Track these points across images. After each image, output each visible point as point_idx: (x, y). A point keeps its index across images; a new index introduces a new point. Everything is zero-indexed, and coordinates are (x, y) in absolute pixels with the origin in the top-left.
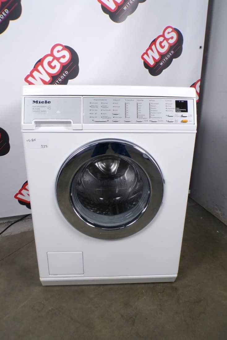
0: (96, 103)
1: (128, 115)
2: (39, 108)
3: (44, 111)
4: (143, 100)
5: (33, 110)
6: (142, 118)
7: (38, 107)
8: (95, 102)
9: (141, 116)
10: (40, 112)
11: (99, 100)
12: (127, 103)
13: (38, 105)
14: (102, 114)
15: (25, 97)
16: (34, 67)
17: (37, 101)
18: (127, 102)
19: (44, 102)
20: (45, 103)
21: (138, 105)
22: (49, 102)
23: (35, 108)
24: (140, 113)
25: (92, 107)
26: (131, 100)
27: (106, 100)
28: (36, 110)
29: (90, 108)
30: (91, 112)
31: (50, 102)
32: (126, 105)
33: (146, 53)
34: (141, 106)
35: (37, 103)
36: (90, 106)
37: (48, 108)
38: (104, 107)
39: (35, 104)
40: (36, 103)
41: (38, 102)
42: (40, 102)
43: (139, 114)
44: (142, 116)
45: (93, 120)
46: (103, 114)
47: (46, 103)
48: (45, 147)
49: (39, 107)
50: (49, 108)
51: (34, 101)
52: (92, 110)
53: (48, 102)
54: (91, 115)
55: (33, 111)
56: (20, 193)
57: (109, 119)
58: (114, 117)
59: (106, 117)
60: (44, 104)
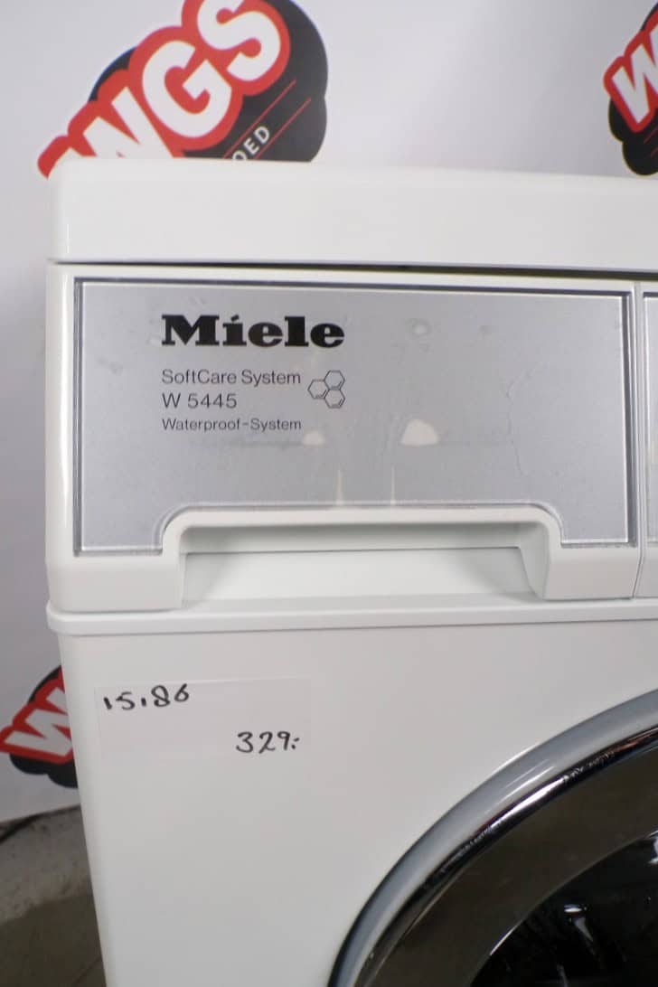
2: (224, 388)
3: (278, 425)
5: (172, 413)
7: (219, 379)
10: (245, 431)
13: (219, 357)
15: (79, 280)
16: (94, 96)
17: (207, 324)
19: (275, 330)
20: (285, 338)
22: (328, 335)
23: (184, 389)
28: (202, 413)
31: (337, 331)
33: (625, 62)
35: (208, 338)
37: (319, 389)
39: (190, 354)
40: (196, 336)
41: (221, 334)
42: (234, 335)
47: (296, 338)
48: (277, 742)
49: (231, 378)
50: (333, 393)
51: (177, 326)
53: (319, 335)
55: (169, 424)
56: (20, 724)
60: (280, 357)
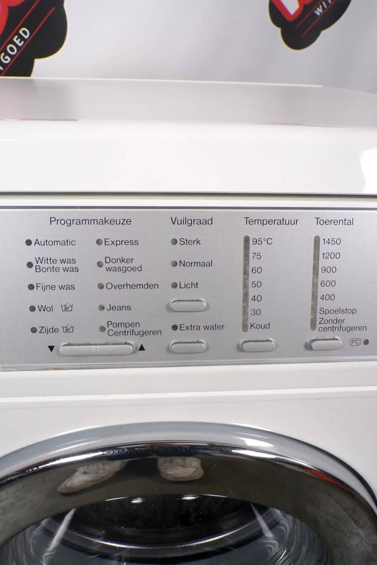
0: (66, 243)
1: (256, 312)
4: (351, 223)
6: (338, 325)
8: (60, 232)
9: (333, 316)
11: (80, 222)
12: (257, 241)
14: (102, 308)
18: (254, 232)
21: (324, 248)
24: (331, 297)
25: (39, 270)
26: (282, 222)
27: (128, 222)
29: (32, 276)
30: (38, 298)
32: (253, 248)
34: (336, 256)
36: (30, 265)
38: (116, 269)
43: (321, 304)
44: (340, 316)
45: (51, 348)
46: (112, 308)
52: (44, 288)
54: (38, 320)
57: (144, 341)
58: (175, 327)
59: (129, 329)
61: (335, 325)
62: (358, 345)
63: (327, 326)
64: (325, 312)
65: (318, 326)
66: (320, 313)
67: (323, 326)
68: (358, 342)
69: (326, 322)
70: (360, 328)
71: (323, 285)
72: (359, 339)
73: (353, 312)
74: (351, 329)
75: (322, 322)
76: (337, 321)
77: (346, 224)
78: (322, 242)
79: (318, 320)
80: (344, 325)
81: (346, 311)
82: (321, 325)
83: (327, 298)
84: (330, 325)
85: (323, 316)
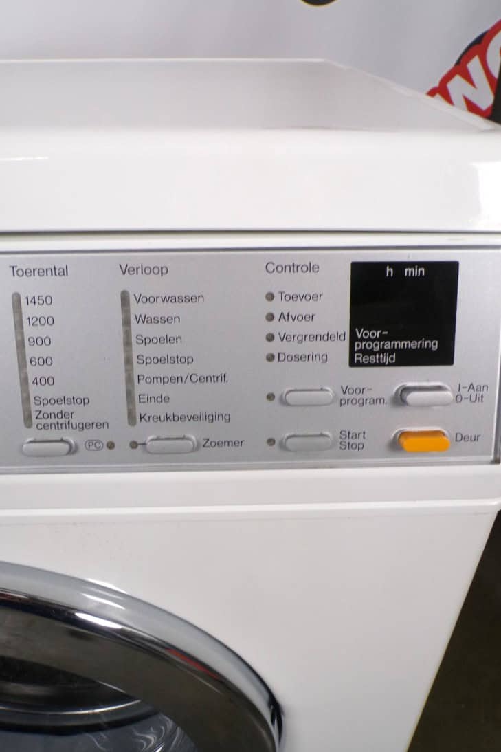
4: (64, 272)
6: (64, 421)
9: (56, 408)
21: (28, 311)
24: (49, 381)
34: (48, 321)
43: (34, 390)
44: (66, 408)
61: (61, 421)
62: (99, 449)
63: (49, 421)
64: (42, 403)
65: (35, 421)
66: (35, 403)
67: (43, 421)
68: (98, 445)
69: (46, 416)
70: (98, 425)
71: (33, 363)
72: (98, 441)
73: (84, 401)
74: (84, 426)
75: (41, 416)
76: (63, 415)
77: (57, 274)
78: (23, 301)
79: (34, 415)
80: (74, 421)
81: (73, 401)
82: (37, 421)
83: (43, 382)
84: (53, 420)
85: (41, 407)
